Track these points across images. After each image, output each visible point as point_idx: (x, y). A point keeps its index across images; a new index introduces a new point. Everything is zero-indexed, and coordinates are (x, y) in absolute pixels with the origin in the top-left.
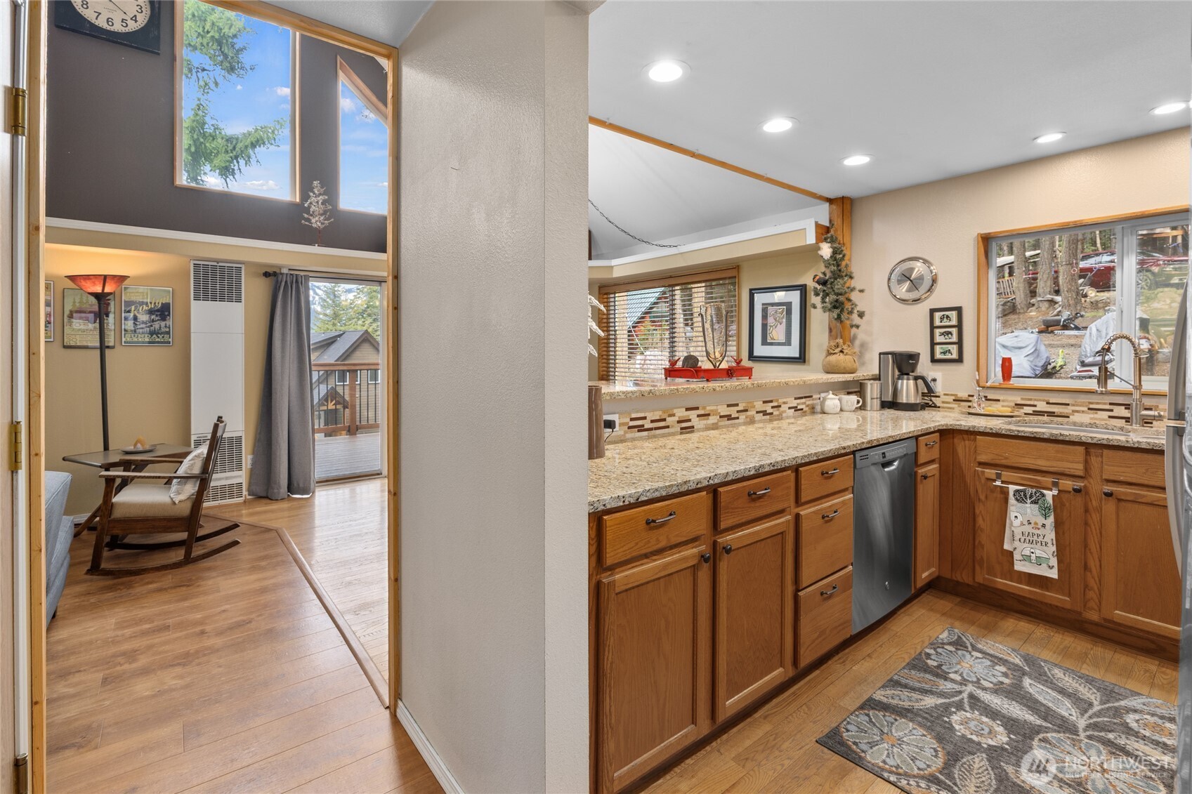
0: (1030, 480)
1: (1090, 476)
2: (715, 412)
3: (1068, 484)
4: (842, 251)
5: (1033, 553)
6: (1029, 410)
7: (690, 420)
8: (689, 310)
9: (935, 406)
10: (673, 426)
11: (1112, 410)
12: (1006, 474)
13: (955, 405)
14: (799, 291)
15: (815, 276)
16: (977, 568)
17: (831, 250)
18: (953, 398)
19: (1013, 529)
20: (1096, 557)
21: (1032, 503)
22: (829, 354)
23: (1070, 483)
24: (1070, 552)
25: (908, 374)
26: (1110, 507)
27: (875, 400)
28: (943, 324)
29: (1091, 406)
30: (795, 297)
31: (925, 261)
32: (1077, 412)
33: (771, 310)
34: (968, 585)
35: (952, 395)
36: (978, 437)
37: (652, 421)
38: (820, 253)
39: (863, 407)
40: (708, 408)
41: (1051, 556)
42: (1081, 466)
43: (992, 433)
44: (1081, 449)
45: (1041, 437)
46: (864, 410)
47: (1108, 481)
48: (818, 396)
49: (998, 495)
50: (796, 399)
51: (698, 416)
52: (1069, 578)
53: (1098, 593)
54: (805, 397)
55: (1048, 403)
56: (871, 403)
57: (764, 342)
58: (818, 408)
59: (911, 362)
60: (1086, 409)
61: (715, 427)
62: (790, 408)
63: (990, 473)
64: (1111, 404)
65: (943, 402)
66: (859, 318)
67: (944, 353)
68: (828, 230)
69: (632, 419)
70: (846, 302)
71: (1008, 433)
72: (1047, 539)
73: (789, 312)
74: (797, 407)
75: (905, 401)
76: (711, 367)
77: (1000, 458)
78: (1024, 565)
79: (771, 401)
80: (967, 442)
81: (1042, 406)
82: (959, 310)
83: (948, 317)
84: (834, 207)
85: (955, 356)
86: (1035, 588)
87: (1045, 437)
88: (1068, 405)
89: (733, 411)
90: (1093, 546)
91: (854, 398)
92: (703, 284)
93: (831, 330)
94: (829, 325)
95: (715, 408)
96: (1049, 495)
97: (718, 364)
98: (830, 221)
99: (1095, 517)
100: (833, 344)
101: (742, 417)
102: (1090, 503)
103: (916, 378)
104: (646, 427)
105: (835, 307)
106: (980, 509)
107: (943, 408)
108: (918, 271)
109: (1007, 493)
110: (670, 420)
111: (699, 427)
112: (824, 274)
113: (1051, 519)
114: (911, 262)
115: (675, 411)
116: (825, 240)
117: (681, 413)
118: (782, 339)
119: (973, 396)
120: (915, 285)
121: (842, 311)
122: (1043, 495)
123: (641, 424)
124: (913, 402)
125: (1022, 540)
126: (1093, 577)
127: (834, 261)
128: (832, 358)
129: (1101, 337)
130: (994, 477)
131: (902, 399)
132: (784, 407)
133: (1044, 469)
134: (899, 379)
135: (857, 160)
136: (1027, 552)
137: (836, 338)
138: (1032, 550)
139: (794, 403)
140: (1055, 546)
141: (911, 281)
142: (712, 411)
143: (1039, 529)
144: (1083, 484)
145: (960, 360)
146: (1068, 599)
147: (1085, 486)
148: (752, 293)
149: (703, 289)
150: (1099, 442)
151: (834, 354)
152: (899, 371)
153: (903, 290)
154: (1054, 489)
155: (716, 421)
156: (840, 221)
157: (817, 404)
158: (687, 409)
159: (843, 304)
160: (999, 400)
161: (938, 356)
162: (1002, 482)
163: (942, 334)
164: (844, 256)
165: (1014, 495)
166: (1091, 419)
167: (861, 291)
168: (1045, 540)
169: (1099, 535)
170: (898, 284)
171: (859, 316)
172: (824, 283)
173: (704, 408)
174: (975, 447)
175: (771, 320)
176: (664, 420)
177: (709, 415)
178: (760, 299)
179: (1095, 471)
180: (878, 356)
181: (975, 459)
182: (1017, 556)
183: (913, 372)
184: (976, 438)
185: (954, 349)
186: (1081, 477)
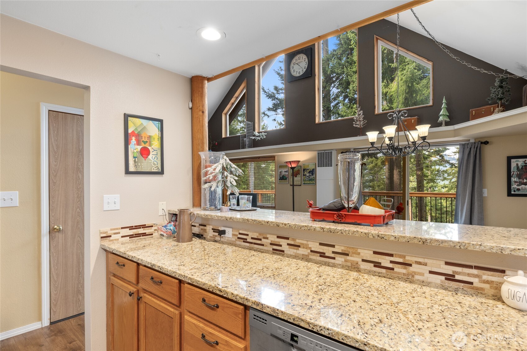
2: (306, 247)
7: (281, 246)
10: (266, 246)
37: (252, 238)
40: (297, 241)
50: (451, 264)
51: (288, 244)
61: (305, 258)
69: (240, 234)
79: (391, 255)
89: (327, 251)
95: (305, 242)
101: (340, 260)
104: (248, 240)
110: (264, 241)
111: (289, 253)
115: (268, 236)
117: (273, 238)
123: (245, 238)
142: (302, 244)
155: (306, 254)
158: (278, 237)
173: (294, 240)
176: (260, 240)
177: (299, 246)
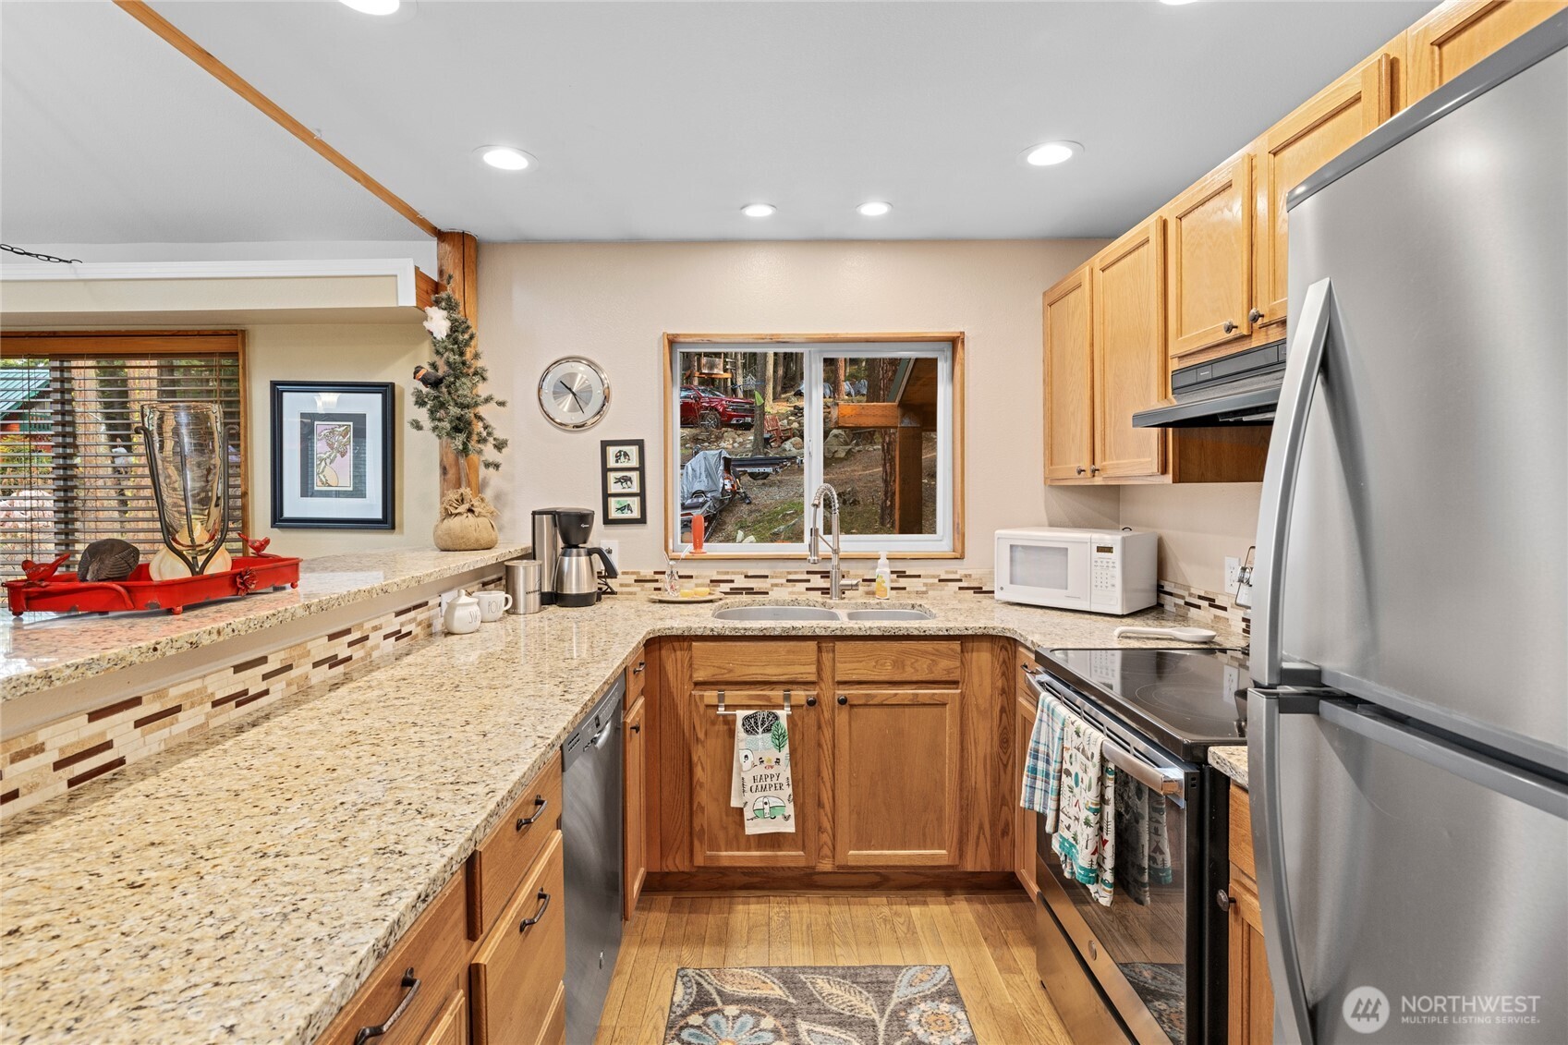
0: (758, 697)
1: (822, 680)
2: (194, 699)
3: (800, 695)
4: (468, 327)
5: (766, 803)
6: (726, 587)
7: (108, 745)
8: (122, 416)
9: (613, 593)
11: (808, 581)
12: (733, 696)
13: (636, 588)
14: (380, 396)
15: (418, 369)
16: (696, 843)
17: (447, 324)
18: (635, 577)
19: (743, 775)
20: (828, 785)
21: (764, 731)
22: (448, 515)
23: (802, 693)
24: (803, 788)
25: (576, 547)
26: (842, 716)
27: (532, 595)
28: (619, 465)
29: (791, 577)
30: (371, 405)
31: (590, 364)
32: (776, 585)
33: (320, 426)
34: (683, 872)
35: (633, 573)
36: (694, 644)
38: (427, 325)
39: (512, 611)
40: (172, 693)
41: (786, 802)
42: (813, 669)
43: (713, 636)
44: (813, 645)
45: (772, 634)
46: (514, 613)
47: (840, 683)
48: (438, 600)
49: (722, 728)
50: (398, 614)
51: (139, 723)
52: (803, 824)
53: (831, 833)
54: (416, 607)
55: (746, 577)
56: (526, 600)
57: (307, 490)
58: (438, 625)
59: (583, 526)
60: (784, 581)
61: (205, 739)
62: (386, 637)
63: (710, 696)
64: (808, 573)
65: (621, 585)
66: (496, 451)
67: (621, 509)
68: (437, 287)
70: (475, 421)
71: (733, 633)
72: (782, 780)
73: (360, 434)
74: (400, 631)
75: (574, 592)
76: (181, 571)
77: (723, 671)
78: (756, 825)
79: (348, 632)
80: (678, 653)
81: (740, 582)
82: (640, 444)
83: (626, 454)
84: (447, 247)
85: (636, 514)
86: (765, 850)
87: (776, 633)
88: (767, 577)
89: (251, 681)
90: (826, 774)
91: (499, 596)
92: (154, 363)
93: (444, 470)
94: (441, 461)
95: (195, 685)
96: (783, 714)
97: (201, 559)
98: (441, 273)
99: (827, 733)
100: (453, 495)
101: (278, 687)
102: (821, 716)
103: (590, 553)
105: (457, 429)
106: (698, 753)
107: (622, 593)
108: (582, 377)
109: (734, 721)
112: (434, 366)
113: (786, 750)
114: (574, 364)
116: (437, 303)
117: (70, 734)
118: (347, 483)
119: (664, 573)
120: (579, 400)
121: (469, 437)
122: (776, 718)
124: (586, 592)
125: (754, 789)
126: (826, 815)
127: (453, 344)
128: (454, 523)
129: (696, 477)
130: (715, 701)
131: (571, 589)
132: (375, 638)
133: (774, 679)
134: (564, 554)
135: (505, 159)
136: (759, 805)
137: (460, 487)
138: (766, 800)
139: (394, 624)
140: (791, 787)
141: (573, 393)
142: (187, 695)
143: (772, 767)
144: (815, 693)
145: (642, 520)
146: (802, 853)
147: (818, 695)
148: (277, 390)
149: (154, 372)
150: (833, 634)
151: (456, 515)
152: (565, 540)
153: (564, 409)
154: (786, 704)
155: (202, 719)
156: (457, 275)
157: (435, 616)
158: (94, 716)
159: (470, 424)
160: (691, 577)
161: (613, 514)
162: (727, 707)
163: (618, 480)
164: (472, 337)
165: (743, 725)
166: (791, 593)
167: (502, 404)
168: (780, 781)
169: (831, 756)
170: (555, 398)
171: (495, 446)
172: (435, 383)
173: (158, 697)
174: (691, 658)
175: (320, 447)
177: (178, 709)
178: (294, 404)
179: (827, 674)
180: (531, 516)
181: (691, 677)
182: (748, 814)
183: (585, 542)
184: (691, 645)
185: (635, 502)
186: (813, 683)
